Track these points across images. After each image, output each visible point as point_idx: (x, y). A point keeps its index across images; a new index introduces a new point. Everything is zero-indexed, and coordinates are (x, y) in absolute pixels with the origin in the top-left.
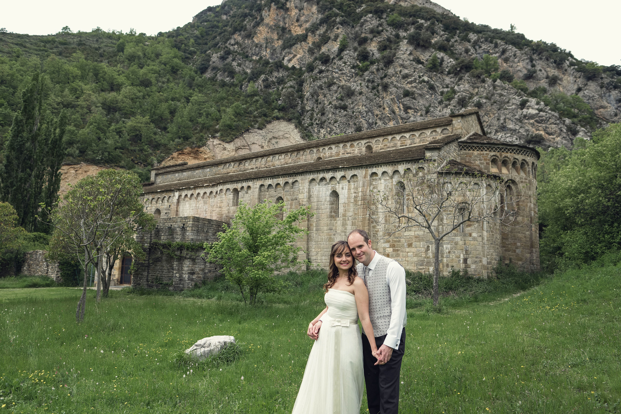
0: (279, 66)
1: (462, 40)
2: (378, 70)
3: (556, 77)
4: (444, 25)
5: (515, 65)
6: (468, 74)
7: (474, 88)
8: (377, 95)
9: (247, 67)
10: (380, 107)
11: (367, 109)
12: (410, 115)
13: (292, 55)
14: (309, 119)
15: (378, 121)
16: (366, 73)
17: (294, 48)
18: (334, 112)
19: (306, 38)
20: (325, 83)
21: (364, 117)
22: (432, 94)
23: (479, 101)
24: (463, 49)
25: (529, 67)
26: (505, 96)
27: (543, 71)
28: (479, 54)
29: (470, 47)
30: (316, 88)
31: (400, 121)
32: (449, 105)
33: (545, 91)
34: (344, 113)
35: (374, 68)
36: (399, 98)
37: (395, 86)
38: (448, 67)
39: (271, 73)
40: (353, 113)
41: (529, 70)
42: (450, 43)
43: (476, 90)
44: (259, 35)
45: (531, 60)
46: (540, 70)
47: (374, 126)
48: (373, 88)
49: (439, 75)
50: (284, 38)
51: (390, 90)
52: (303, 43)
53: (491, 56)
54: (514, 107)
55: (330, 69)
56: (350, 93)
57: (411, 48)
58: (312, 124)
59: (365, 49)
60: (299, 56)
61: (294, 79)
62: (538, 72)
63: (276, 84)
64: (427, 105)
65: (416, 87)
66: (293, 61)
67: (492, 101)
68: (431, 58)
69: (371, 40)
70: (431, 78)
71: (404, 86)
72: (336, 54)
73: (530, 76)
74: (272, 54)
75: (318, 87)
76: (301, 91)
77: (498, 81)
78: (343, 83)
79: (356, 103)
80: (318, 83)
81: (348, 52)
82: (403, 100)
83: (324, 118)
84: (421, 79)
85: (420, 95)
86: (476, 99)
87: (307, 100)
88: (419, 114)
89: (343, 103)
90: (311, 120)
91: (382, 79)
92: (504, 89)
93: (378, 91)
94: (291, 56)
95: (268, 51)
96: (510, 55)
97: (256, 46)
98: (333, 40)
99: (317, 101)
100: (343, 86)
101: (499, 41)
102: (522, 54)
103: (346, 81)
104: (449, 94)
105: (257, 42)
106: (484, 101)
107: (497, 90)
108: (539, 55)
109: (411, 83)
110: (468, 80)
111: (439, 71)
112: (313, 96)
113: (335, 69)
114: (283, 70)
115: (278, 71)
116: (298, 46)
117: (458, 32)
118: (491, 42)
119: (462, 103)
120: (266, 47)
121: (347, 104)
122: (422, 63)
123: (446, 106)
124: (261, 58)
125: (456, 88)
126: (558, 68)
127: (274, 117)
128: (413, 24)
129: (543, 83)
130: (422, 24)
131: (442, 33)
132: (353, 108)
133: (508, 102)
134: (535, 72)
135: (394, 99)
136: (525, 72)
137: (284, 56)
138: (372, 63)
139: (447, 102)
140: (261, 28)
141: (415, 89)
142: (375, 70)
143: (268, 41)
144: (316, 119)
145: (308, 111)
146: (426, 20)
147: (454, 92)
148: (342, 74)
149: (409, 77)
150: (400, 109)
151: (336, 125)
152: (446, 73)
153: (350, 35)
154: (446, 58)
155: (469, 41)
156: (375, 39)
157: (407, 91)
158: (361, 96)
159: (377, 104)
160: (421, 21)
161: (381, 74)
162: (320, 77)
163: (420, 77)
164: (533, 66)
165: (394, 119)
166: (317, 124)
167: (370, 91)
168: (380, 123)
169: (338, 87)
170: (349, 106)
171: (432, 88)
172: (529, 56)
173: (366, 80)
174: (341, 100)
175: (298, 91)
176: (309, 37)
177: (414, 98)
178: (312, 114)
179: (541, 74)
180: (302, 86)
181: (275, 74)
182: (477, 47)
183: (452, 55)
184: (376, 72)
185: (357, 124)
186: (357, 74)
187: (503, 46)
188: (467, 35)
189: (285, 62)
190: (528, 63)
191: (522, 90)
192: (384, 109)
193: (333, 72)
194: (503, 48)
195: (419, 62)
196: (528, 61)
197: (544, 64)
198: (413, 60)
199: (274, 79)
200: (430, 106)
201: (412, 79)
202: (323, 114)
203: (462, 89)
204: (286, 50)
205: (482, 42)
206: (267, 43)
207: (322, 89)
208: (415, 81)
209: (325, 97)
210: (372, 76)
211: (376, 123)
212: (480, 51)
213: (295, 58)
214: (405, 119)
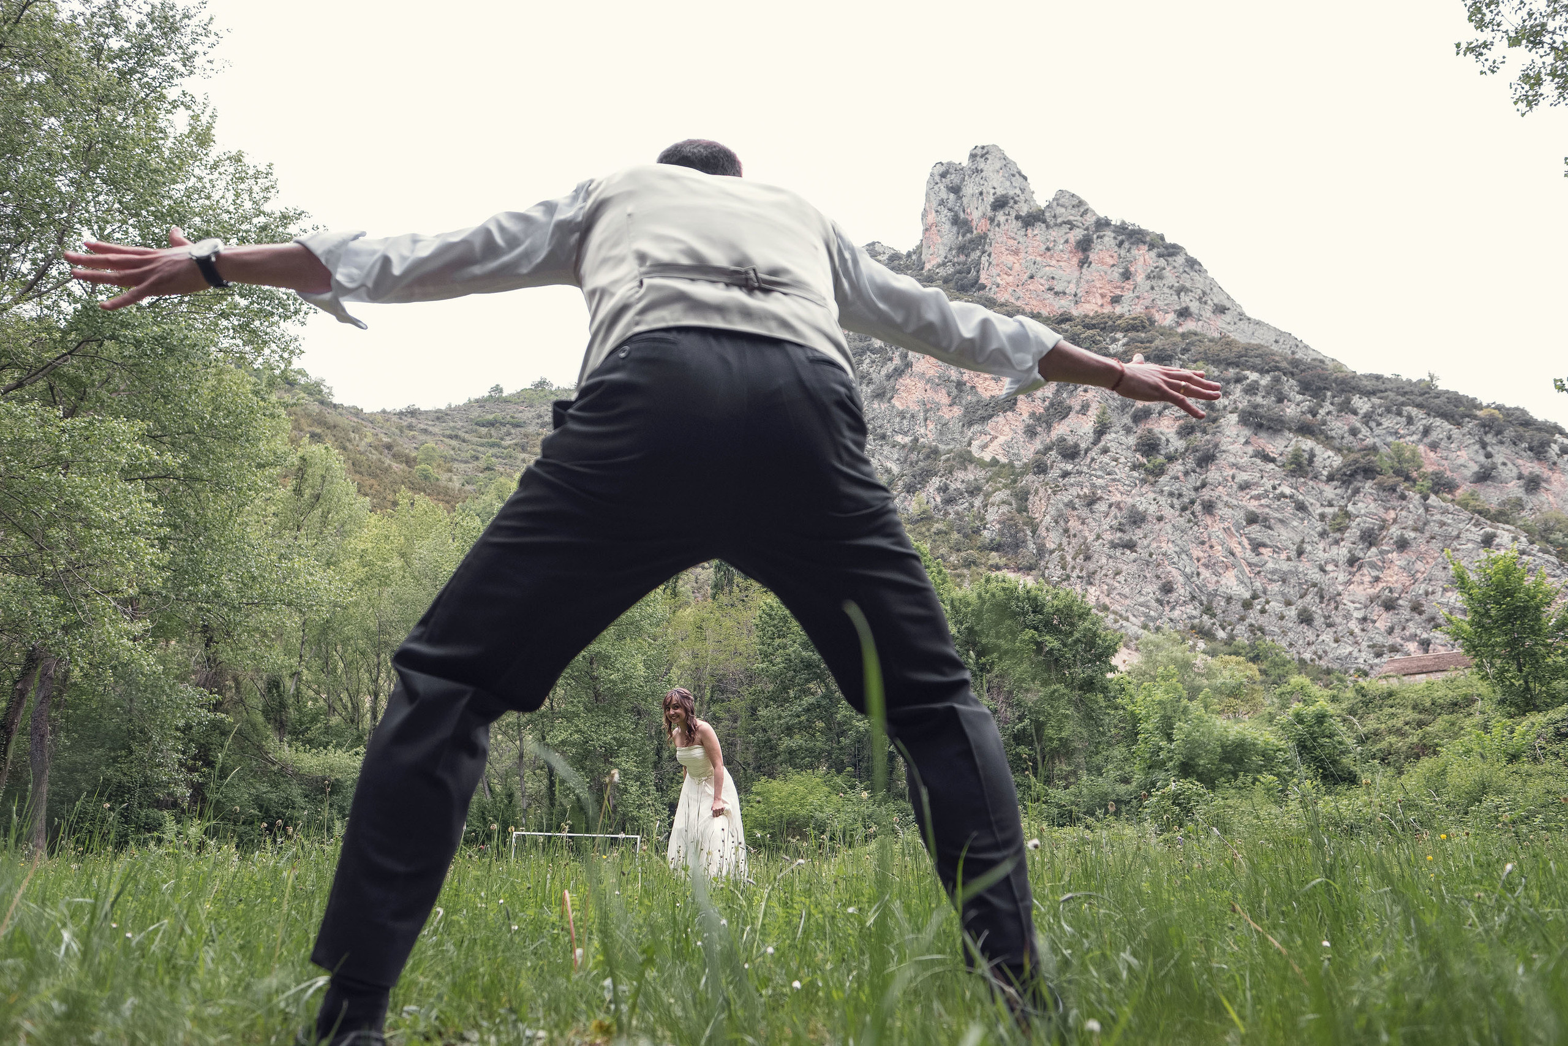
0: (965, 459)
1: (1340, 411)
2: (1186, 474)
3: (1538, 476)
4: (1299, 381)
5: (1453, 456)
6: (1369, 484)
7: (1387, 509)
8: (1194, 521)
9: (887, 457)
10: (1203, 543)
11: (1177, 549)
12: (1266, 558)
13: (989, 437)
14: (1058, 568)
15: (1202, 570)
16: (1163, 479)
17: (991, 423)
18: (1112, 553)
19: (1015, 404)
20: (1078, 496)
21: (1174, 563)
22: (1303, 519)
23: (1402, 535)
24: (1346, 428)
25: (1482, 458)
26: (1449, 525)
27: (1510, 465)
28: (1378, 436)
29: (1358, 425)
30: (1061, 506)
31: (1247, 569)
32: (1343, 540)
33: (1519, 505)
34: (1130, 555)
35: (1177, 468)
36: (1239, 528)
37: (1227, 504)
38: (1324, 467)
39: (951, 472)
40: (1151, 555)
41: (1482, 466)
42: (1319, 417)
43: (1392, 514)
44: (904, 395)
45: (1484, 445)
46: (1504, 464)
47: (1195, 579)
48: (1184, 509)
49: (1311, 483)
50: (964, 402)
51: (1220, 513)
52: (1009, 413)
53: (1402, 440)
54: (1470, 546)
55: (1085, 469)
56: (1137, 519)
57: (1246, 432)
58: (1068, 577)
59: (1150, 431)
60: (1002, 439)
61: (1006, 486)
62: (1501, 467)
63: (966, 495)
64: (1298, 539)
65: (1268, 506)
66: (990, 448)
67: (1427, 534)
68: (1289, 449)
69: (1160, 413)
70: (1296, 489)
71: (1244, 503)
72: (1091, 440)
73: (1485, 476)
74: (941, 433)
75: (1066, 505)
76: (1026, 510)
77: (1433, 497)
78: (1117, 497)
79: (1151, 536)
80: (1066, 497)
81: (1114, 435)
82: (1247, 530)
83: (1091, 566)
84: (1278, 492)
85: (1281, 521)
86: (1395, 531)
87: (1047, 530)
88: (1283, 556)
89: (1126, 537)
90: (1064, 568)
91: (1196, 489)
92: (1445, 512)
93: (1193, 513)
94: (987, 438)
95: (931, 426)
96: (1441, 436)
97: (902, 415)
98: (1078, 412)
99: (1066, 531)
100: (1119, 503)
101: (1414, 411)
102: (1464, 435)
103: (1122, 493)
104: (1339, 520)
105: (901, 408)
106: (1413, 534)
107: (1432, 515)
108: (1497, 435)
109: (1258, 497)
110: (1371, 494)
111: (1310, 475)
112: (1057, 522)
113: (1095, 470)
114: (976, 467)
115: (966, 469)
116: (1000, 419)
117: (1329, 394)
118: (1399, 414)
119: (1369, 538)
120: (926, 420)
121: (1134, 538)
122: (1273, 460)
123: (1337, 542)
124: (916, 440)
125: (1350, 508)
126: (1539, 460)
127: (992, 566)
128: (1238, 380)
129: (1515, 490)
130: (1256, 382)
131: (1299, 397)
132: (1148, 546)
133: (1458, 537)
134: (1494, 467)
135: (1229, 528)
136: (1475, 468)
137: (971, 439)
138: (1171, 459)
139: (1338, 535)
140: (905, 381)
141: (1267, 510)
142: (1180, 474)
143: (929, 409)
144: (1074, 568)
145: (1052, 552)
146: (1262, 372)
147: (1347, 515)
148: (1114, 480)
149: (1253, 487)
150: (1243, 547)
151: (1119, 578)
152: (1325, 478)
153: (1111, 402)
154: (1319, 449)
155: (1355, 413)
156: (1167, 412)
157: (1253, 513)
158: (1162, 523)
159: (1197, 538)
160: (1253, 376)
161: (1194, 480)
162: (1064, 485)
163: (1274, 488)
164: (1489, 456)
165: (1234, 566)
166: (1079, 577)
167: (1177, 513)
168: (1206, 573)
169: (1110, 506)
170: (1139, 542)
171: (1301, 507)
172: (1477, 438)
173: (1166, 493)
174: (1121, 530)
175: (1019, 511)
176: (1019, 403)
177: (1270, 528)
178: (1063, 558)
179: (1508, 472)
180: (1027, 500)
181: (960, 475)
182: (1373, 424)
183: (1327, 440)
184: (1182, 478)
185: (1163, 576)
186: (1144, 481)
187: (1424, 422)
188: (1348, 401)
189: (975, 450)
190: (1477, 452)
191: (1480, 513)
192: (1212, 547)
193: (1091, 475)
194: (1424, 425)
195: (1267, 458)
196: (1477, 447)
197: (1508, 452)
198: (1256, 456)
199: (958, 485)
200: (1303, 541)
201: (1260, 490)
202: (1088, 558)
203: (1363, 512)
204: (976, 428)
205: (1381, 415)
206: (926, 411)
207: (1074, 509)
208: (1265, 495)
209: (1083, 523)
210: (1177, 485)
211: (1198, 574)
212: (1377, 431)
213: (996, 443)
214: (1256, 565)
